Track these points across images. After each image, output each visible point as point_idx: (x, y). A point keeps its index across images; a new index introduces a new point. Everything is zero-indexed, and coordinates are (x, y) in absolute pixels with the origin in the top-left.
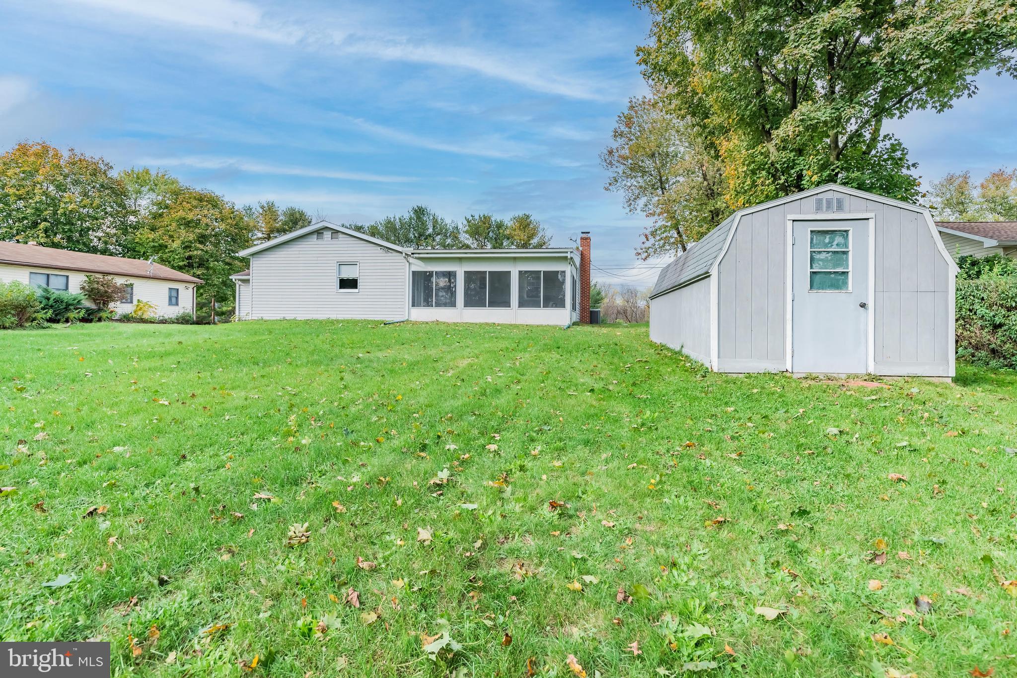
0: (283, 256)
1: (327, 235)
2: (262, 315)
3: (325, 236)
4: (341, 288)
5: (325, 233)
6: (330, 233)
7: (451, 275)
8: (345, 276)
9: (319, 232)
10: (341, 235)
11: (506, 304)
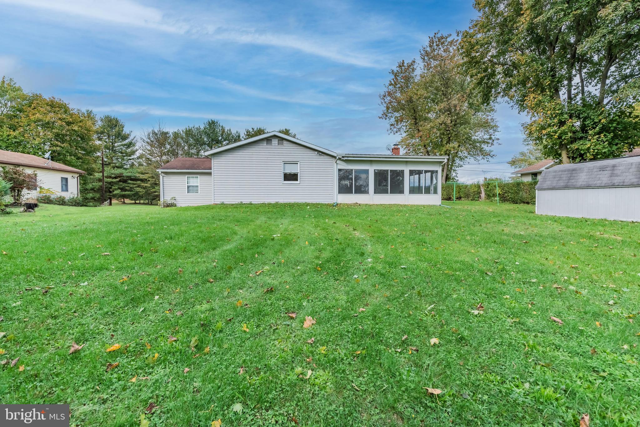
0: (239, 156)
1: (275, 142)
2: (223, 200)
3: (273, 142)
4: (285, 180)
5: (273, 140)
6: (277, 140)
7: (367, 172)
8: (288, 171)
9: (268, 140)
10: (285, 142)
11: (402, 192)
